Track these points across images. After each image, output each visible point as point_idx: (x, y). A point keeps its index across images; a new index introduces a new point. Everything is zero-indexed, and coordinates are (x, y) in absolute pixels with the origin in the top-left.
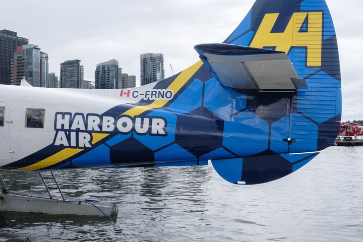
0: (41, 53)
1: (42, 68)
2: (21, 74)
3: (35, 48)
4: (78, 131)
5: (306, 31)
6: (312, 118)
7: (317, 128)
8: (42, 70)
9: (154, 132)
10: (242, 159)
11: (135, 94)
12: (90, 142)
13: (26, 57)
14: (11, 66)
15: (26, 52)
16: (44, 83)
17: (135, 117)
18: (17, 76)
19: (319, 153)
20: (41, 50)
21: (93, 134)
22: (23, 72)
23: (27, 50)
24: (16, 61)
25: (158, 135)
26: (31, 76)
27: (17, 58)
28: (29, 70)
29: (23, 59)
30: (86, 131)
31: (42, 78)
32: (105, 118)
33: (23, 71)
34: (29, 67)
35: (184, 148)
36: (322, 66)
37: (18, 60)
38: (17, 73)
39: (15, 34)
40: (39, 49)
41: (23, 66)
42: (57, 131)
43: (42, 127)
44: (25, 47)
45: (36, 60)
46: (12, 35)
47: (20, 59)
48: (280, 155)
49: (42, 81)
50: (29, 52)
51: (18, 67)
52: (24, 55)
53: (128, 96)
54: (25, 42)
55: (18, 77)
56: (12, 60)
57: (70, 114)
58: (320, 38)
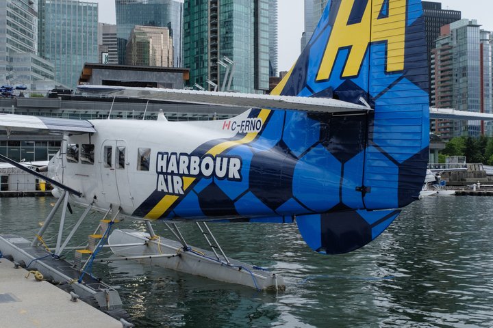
0: (482, 32)
1: (484, 58)
2: (447, 73)
3: (471, 25)
4: (172, 174)
5: (387, 16)
6: (391, 155)
7: (397, 170)
8: (484, 63)
9: (231, 176)
10: (319, 215)
11: (235, 125)
12: (182, 187)
13: (455, 43)
14: (432, 61)
15: (455, 35)
16: (488, 85)
17: (217, 156)
18: (442, 77)
19: (400, 211)
20: (481, 28)
21: (183, 177)
22: (451, 70)
23: (457, 30)
24: (439, 53)
25: (234, 179)
26: (464, 75)
27: (441, 47)
28: (461, 65)
29: (451, 48)
30: (178, 174)
31: (484, 77)
32: (193, 158)
33: (450, 67)
34: (461, 60)
35: (259, 197)
36: (404, 69)
37: (442, 50)
38: (442, 72)
39: (439, 5)
40: (478, 26)
41: (451, 59)
42: (159, 173)
43: (148, 170)
44: (454, 26)
45: (472, 46)
46: (433, 8)
47: (447, 48)
48: (357, 211)
49: (485, 83)
50: (462, 32)
51: (442, 61)
52: (452, 39)
53: (228, 128)
54: (455, 16)
55: (443, 79)
56: (433, 51)
57: (167, 153)
58: (403, 24)
